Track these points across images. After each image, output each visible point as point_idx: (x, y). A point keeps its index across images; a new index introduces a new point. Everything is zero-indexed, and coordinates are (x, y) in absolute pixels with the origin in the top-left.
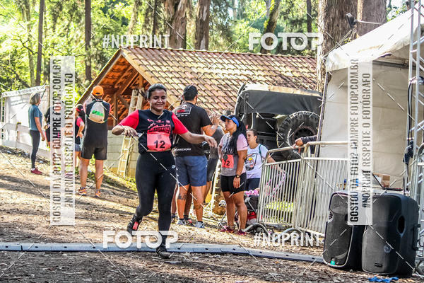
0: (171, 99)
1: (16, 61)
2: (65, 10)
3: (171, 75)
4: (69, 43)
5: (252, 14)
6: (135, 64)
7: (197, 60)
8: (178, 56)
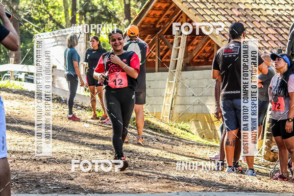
0: (217, 39)
6: (178, 2)
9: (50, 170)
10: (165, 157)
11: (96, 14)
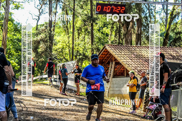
0: (126, 66)
1: (63, 51)
3: (126, 56)
4: (85, 44)
7: (136, 50)
8: (129, 48)
11: (81, 57)
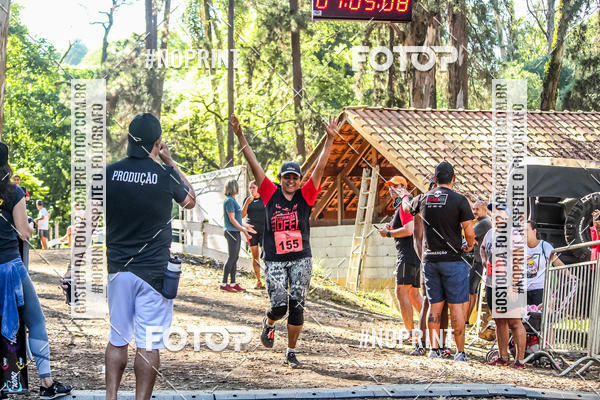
0: (417, 180)
2: (265, 57)
3: (415, 147)
4: (272, 103)
5: (528, 53)
6: (365, 133)
7: (452, 124)
8: (425, 120)
9: (201, 359)
10: (351, 338)
11: (259, 149)
